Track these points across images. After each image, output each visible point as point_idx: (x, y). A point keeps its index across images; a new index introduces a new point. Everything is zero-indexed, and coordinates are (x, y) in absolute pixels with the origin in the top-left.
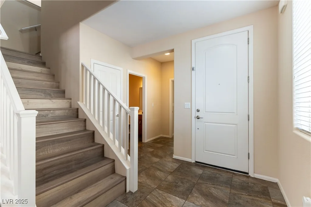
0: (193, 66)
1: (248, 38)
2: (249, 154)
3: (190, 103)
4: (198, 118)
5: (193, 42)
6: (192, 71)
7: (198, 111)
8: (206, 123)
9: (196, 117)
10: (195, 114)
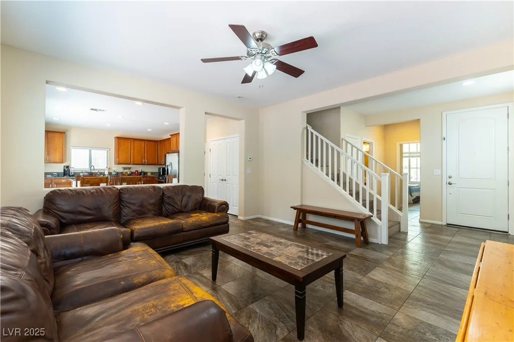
0: (444, 135)
1: (508, 114)
2: (508, 215)
3: (440, 171)
4: (450, 184)
5: (444, 114)
6: (443, 141)
7: (450, 177)
8: (460, 189)
9: (448, 183)
10: (445, 180)
